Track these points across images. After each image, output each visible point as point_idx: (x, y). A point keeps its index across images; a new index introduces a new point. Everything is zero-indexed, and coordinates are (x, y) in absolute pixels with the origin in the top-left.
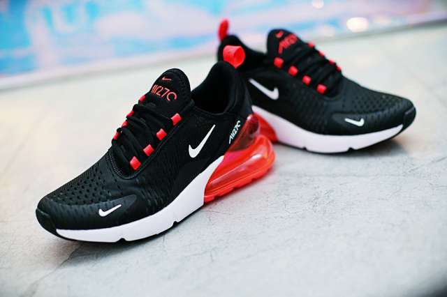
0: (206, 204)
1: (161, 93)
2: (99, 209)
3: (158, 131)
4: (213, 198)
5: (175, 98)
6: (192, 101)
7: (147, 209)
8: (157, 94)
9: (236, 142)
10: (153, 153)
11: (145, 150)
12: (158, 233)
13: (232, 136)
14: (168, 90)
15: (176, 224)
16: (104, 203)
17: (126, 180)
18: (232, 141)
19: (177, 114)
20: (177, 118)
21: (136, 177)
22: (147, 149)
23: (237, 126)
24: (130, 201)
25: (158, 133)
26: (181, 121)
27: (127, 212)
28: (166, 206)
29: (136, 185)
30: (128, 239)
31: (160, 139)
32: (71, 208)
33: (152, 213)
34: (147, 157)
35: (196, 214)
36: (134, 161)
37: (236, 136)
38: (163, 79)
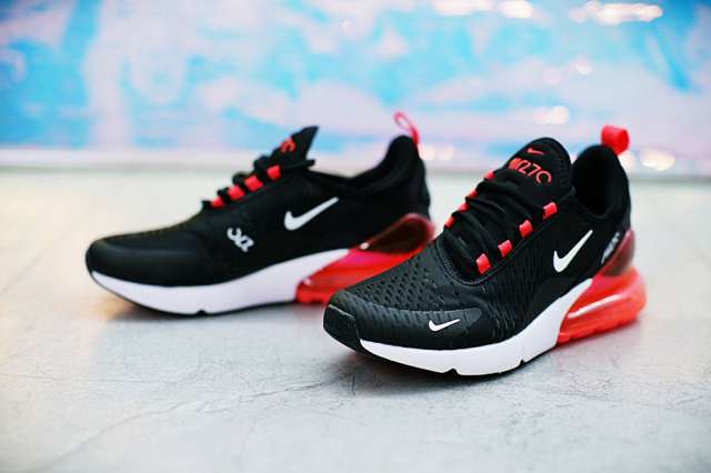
0: (560, 345)
1: (528, 170)
2: (429, 319)
3: (522, 223)
4: (568, 339)
5: (549, 180)
6: (573, 189)
7: (494, 333)
8: (521, 170)
9: (610, 263)
10: (511, 252)
11: (500, 247)
12: (500, 371)
13: (607, 253)
14: (539, 168)
15: (523, 365)
16: (435, 312)
17: (466, 285)
18: (607, 260)
19: (552, 204)
20: (551, 209)
21: (481, 283)
22: (504, 246)
23: (615, 240)
24: (472, 316)
25: (521, 226)
26: (555, 214)
27: (467, 332)
28: (516, 334)
29: (480, 295)
30: (461, 372)
31: (523, 235)
32: (388, 312)
33: (498, 340)
34: (501, 258)
35: (546, 356)
36: (481, 260)
37: (612, 254)
38: (530, 151)
